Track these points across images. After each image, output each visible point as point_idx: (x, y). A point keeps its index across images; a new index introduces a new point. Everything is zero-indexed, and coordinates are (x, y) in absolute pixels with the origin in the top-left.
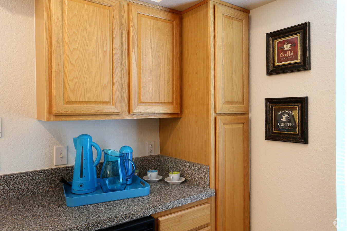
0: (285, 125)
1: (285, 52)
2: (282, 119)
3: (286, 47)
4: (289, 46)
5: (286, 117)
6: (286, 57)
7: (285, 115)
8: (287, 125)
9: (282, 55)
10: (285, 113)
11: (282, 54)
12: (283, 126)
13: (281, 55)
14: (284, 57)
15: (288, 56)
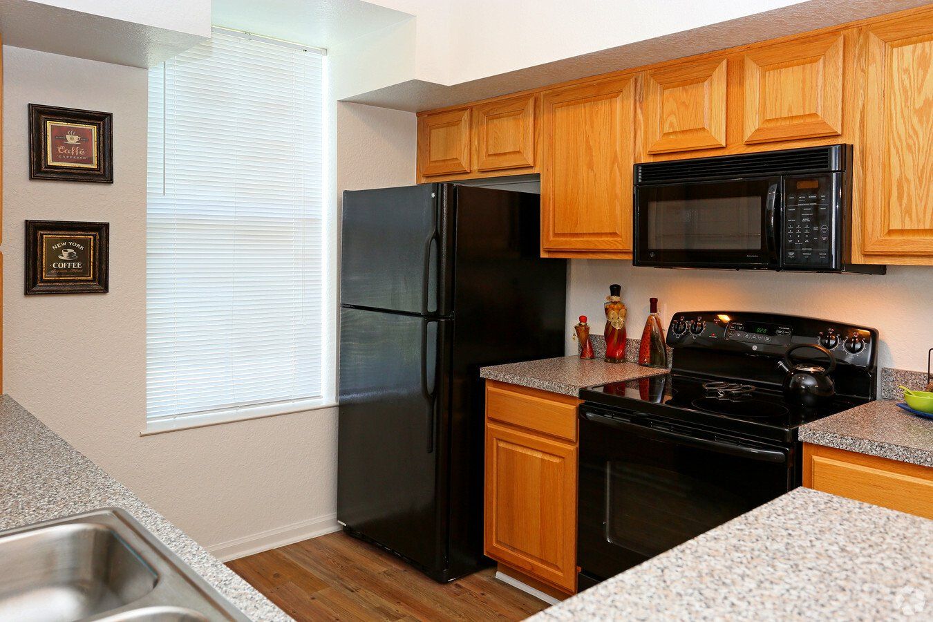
0: (67, 267)
1: (69, 146)
2: (60, 257)
3: (71, 138)
4: (76, 138)
5: (70, 254)
6: (70, 155)
7: (68, 250)
8: (71, 267)
9: (61, 150)
10: (68, 246)
11: (62, 147)
12: (63, 269)
13: (59, 149)
14: (66, 155)
15: (75, 154)
